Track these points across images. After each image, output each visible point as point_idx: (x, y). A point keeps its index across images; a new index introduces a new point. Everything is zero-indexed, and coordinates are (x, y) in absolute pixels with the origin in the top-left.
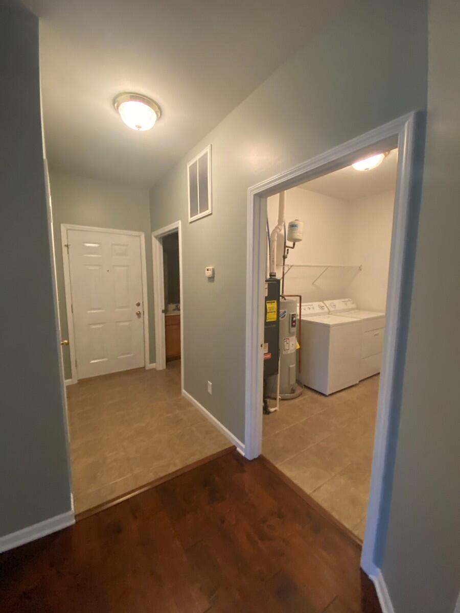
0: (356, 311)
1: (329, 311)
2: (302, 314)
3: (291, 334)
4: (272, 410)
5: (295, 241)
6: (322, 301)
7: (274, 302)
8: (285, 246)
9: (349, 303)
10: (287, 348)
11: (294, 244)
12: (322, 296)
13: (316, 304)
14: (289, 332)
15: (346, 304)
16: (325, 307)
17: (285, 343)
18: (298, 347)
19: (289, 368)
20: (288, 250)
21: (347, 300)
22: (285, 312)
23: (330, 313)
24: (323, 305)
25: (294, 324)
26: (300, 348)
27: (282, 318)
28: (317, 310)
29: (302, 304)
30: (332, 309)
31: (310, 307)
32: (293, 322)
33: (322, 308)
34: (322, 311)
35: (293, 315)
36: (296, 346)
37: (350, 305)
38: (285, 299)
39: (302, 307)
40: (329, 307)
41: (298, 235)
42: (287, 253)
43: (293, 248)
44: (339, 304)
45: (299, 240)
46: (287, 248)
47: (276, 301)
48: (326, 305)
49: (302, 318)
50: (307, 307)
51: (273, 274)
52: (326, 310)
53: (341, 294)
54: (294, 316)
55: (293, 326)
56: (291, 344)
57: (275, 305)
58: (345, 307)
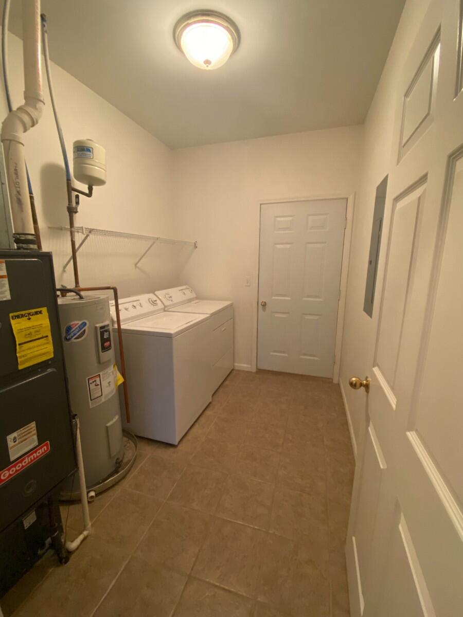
0: (197, 301)
1: (165, 307)
2: (121, 318)
3: (102, 365)
4: (73, 545)
5: (93, 182)
6: (152, 291)
7: (41, 312)
8: (70, 189)
9: (187, 292)
10: (96, 394)
11: (90, 189)
12: (152, 286)
13: (144, 298)
14: (99, 362)
15: (184, 294)
16: (158, 302)
17: (92, 386)
18: (121, 380)
19: (107, 427)
20: (77, 197)
21: (184, 287)
22: (84, 324)
23: (166, 309)
24: (155, 298)
25: (107, 344)
26: (124, 383)
27: (76, 339)
28: (148, 308)
29: (120, 301)
30: (167, 303)
31: (135, 304)
32: (104, 341)
33: (154, 303)
34: (156, 308)
35: (101, 328)
36: (116, 381)
37: (189, 295)
38: (81, 298)
39: (120, 307)
40: (163, 300)
41: (97, 171)
42: (77, 203)
43: (89, 195)
44: (176, 294)
45: (101, 182)
46: (74, 194)
47: (44, 310)
48: (158, 298)
49: (123, 327)
50: (129, 306)
51: (23, 237)
52: (160, 305)
53: (174, 280)
54: (104, 329)
55: (105, 349)
56: (104, 384)
57: (42, 321)
58: (185, 298)
